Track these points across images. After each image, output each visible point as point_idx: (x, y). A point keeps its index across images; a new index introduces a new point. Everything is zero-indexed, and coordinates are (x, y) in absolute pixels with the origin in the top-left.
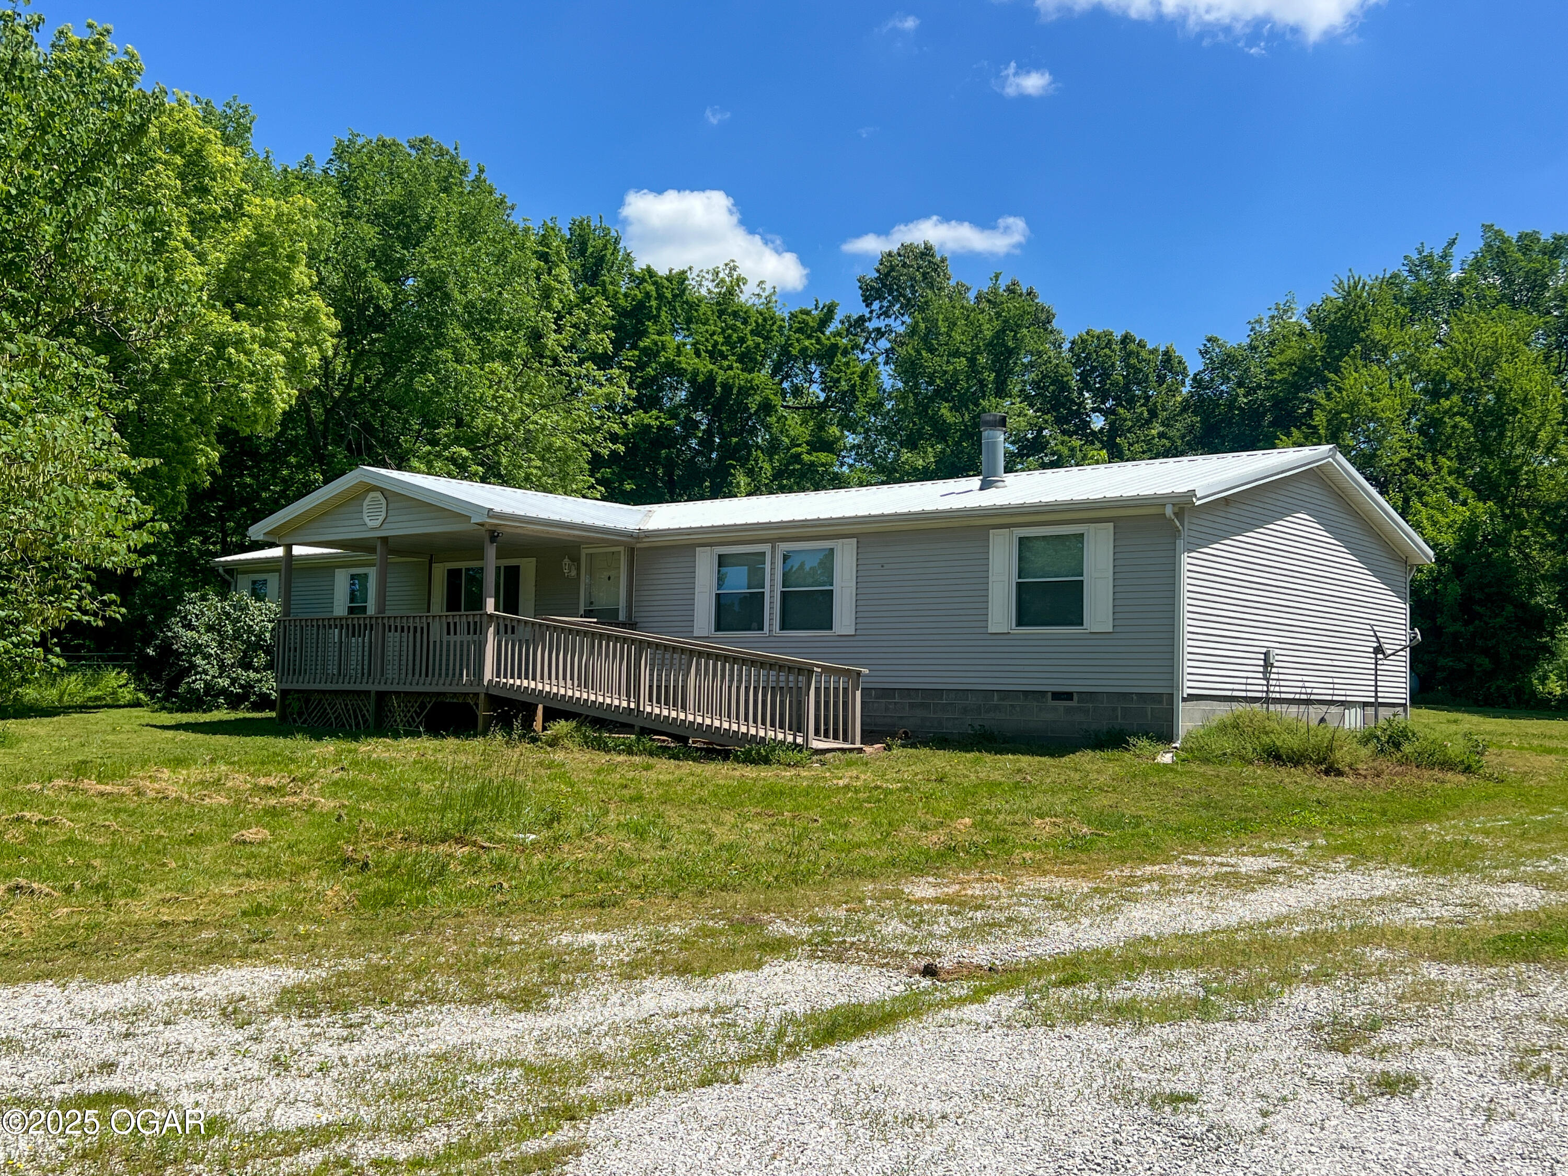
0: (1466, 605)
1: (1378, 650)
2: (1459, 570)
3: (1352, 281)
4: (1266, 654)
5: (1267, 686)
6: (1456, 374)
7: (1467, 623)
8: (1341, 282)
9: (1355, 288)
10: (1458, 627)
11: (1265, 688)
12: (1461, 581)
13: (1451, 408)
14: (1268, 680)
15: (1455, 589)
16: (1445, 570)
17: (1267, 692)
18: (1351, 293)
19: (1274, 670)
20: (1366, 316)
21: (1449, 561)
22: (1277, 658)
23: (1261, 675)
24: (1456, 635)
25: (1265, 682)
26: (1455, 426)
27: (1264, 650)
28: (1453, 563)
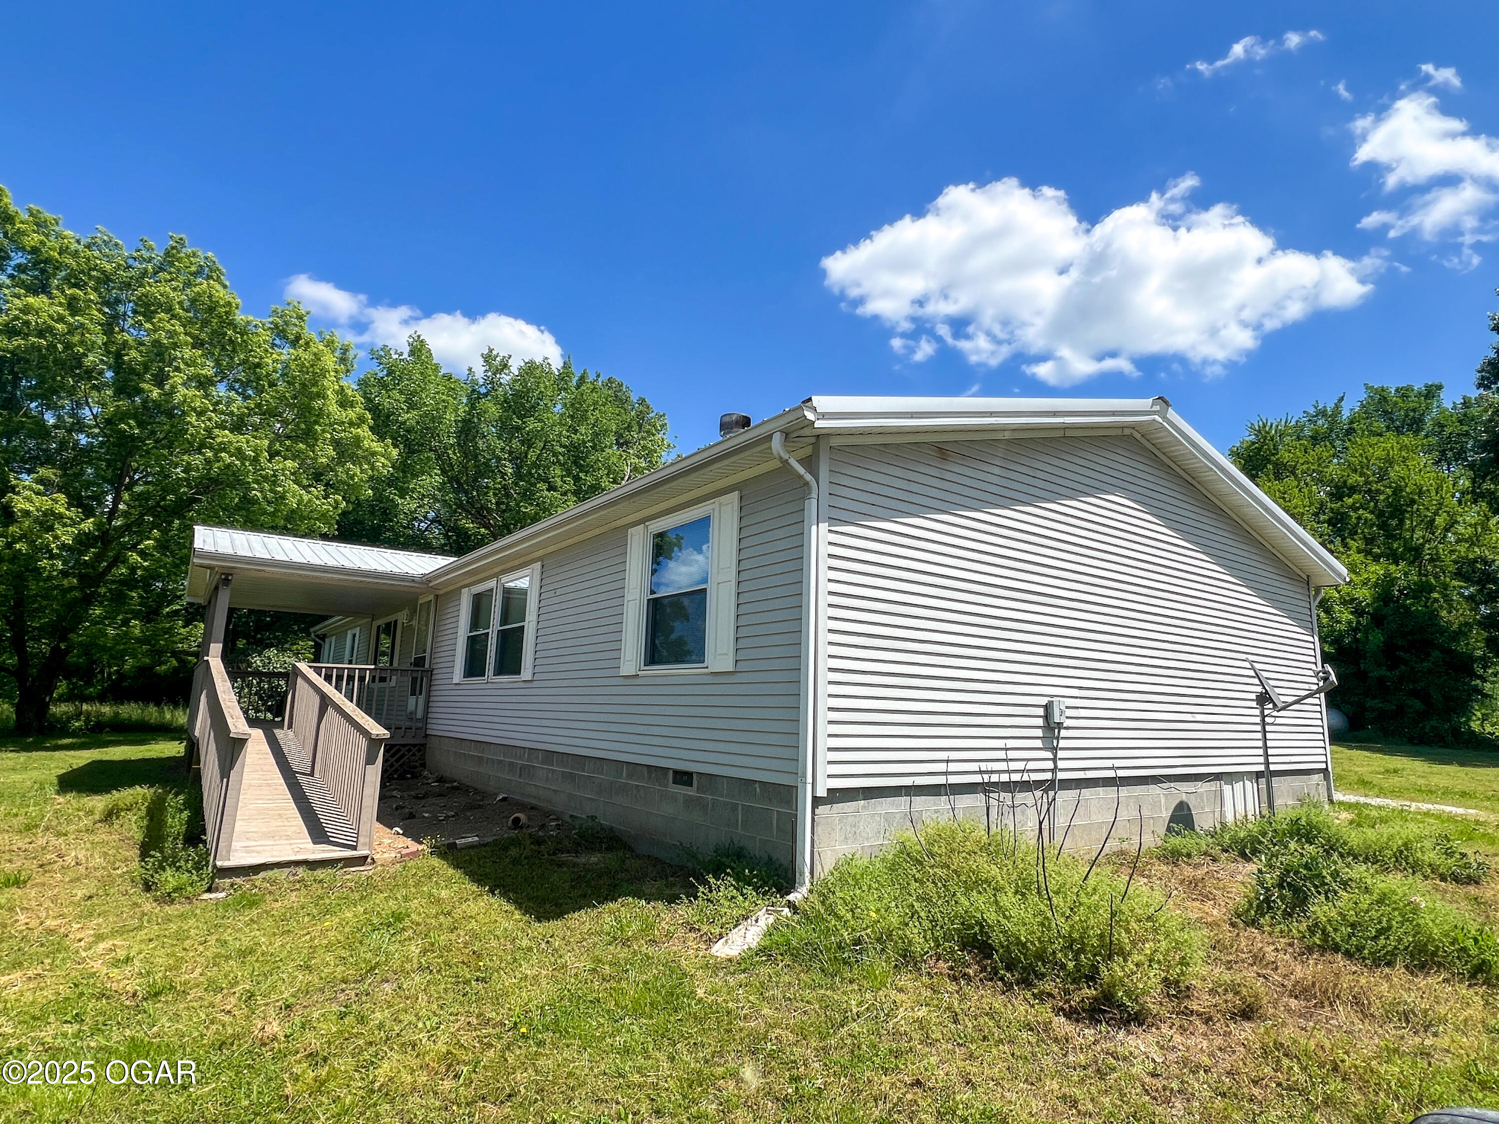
0: (1390, 653)
1: (1264, 699)
2: (1378, 619)
3: (1261, 423)
4: (1048, 708)
5: (1054, 760)
6: (1355, 479)
7: (1391, 668)
8: (1252, 424)
9: (1264, 426)
10: (1383, 671)
11: (1050, 765)
12: (1383, 630)
13: (1354, 503)
14: (1054, 750)
15: (1377, 638)
16: (1364, 621)
17: (1054, 771)
18: (1261, 433)
19: (1064, 733)
20: (1274, 445)
21: (1368, 613)
22: (1069, 713)
23: (1038, 743)
24: (1381, 680)
25: (1049, 755)
26: (1359, 518)
27: (1044, 701)
28: (1370, 614)
